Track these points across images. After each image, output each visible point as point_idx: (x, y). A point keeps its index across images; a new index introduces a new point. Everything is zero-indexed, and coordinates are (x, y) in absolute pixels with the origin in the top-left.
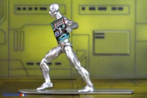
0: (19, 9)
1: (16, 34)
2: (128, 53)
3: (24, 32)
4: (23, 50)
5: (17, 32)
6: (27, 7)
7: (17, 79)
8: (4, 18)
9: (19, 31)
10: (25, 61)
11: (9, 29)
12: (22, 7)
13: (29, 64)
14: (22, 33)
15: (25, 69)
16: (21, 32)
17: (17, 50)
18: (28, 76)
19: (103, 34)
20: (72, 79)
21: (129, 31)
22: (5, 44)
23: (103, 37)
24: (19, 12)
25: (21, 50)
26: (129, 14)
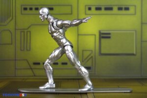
0: (25, 9)
1: (22, 33)
2: (135, 53)
3: (30, 32)
4: (30, 50)
5: (24, 32)
6: (34, 8)
7: (23, 79)
8: (11, 18)
9: (26, 31)
10: (31, 61)
11: (16, 29)
12: (28, 7)
13: (35, 64)
15: (31, 69)
17: (24, 50)
18: (35, 76)
19: (109, 34)
20: (78, 79)
21: (136, 31)
22: (12, 44)
23: (109, 37)
24: (26, 12)
25: (27, 50)
26: (135, 14)
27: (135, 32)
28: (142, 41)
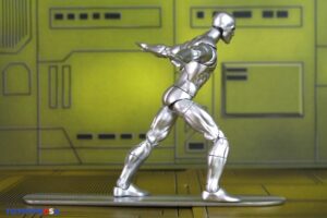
0: (59, 17)
1: (53, 70)
2: (300, 111)
3: (70, 67)
4: (69, 107)
5: (56, 67)
6: (77, 13)
7: (56, 171)
8: (27, 37)
9: (60, 65)
10: (73, 132)
11: (38, 62)
12: (65, 13)
13: (81, 137)
14: (66, 70)
15: (73, 148)
16: (63, 67)
17: (56, 107)
18: (81, 163)
19: (244, 70)
20: (176, 170)
21: (303, 63)
22: (29, 94)
23: (244, 78)
24: (59, 23)
25: (64, 107)
26: (301, 26)
27: (300, 65)
28: (316, 86)
